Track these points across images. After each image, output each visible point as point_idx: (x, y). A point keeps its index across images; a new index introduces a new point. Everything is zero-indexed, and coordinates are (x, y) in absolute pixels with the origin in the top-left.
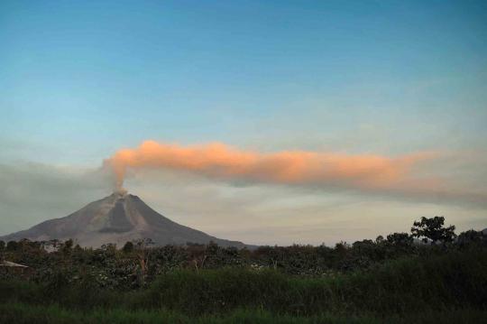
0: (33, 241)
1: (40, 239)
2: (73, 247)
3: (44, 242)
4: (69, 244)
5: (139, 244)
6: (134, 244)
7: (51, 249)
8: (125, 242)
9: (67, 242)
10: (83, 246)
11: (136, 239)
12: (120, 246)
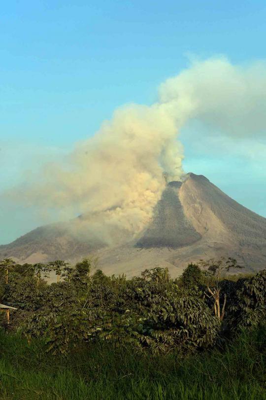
0: (22, 264)
1: (32, 260)
2: (92, 273)
3: (39, 266)
4: (83, 268)
5: (213, 269)
6: (202, 269)
7: (52, 278)
8: (186, 267)
9: (78, 266)
10: (108, 273)
11: (205, 258)
12: (176, 273)
